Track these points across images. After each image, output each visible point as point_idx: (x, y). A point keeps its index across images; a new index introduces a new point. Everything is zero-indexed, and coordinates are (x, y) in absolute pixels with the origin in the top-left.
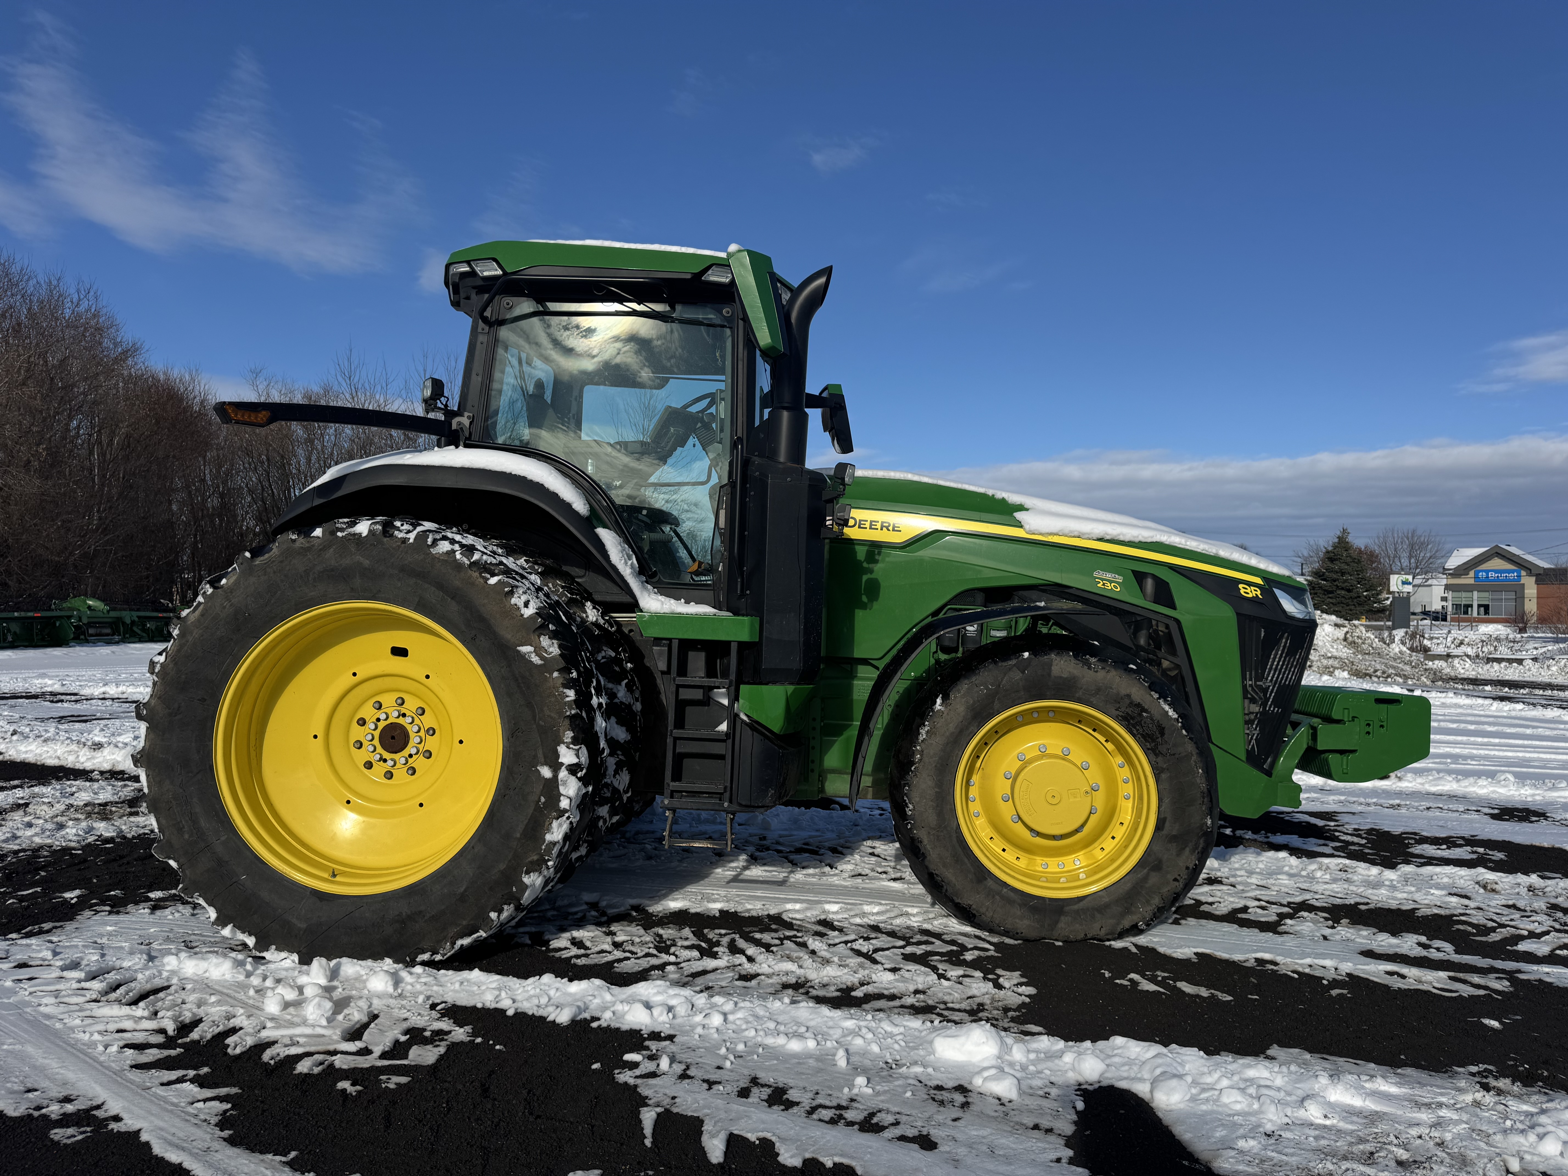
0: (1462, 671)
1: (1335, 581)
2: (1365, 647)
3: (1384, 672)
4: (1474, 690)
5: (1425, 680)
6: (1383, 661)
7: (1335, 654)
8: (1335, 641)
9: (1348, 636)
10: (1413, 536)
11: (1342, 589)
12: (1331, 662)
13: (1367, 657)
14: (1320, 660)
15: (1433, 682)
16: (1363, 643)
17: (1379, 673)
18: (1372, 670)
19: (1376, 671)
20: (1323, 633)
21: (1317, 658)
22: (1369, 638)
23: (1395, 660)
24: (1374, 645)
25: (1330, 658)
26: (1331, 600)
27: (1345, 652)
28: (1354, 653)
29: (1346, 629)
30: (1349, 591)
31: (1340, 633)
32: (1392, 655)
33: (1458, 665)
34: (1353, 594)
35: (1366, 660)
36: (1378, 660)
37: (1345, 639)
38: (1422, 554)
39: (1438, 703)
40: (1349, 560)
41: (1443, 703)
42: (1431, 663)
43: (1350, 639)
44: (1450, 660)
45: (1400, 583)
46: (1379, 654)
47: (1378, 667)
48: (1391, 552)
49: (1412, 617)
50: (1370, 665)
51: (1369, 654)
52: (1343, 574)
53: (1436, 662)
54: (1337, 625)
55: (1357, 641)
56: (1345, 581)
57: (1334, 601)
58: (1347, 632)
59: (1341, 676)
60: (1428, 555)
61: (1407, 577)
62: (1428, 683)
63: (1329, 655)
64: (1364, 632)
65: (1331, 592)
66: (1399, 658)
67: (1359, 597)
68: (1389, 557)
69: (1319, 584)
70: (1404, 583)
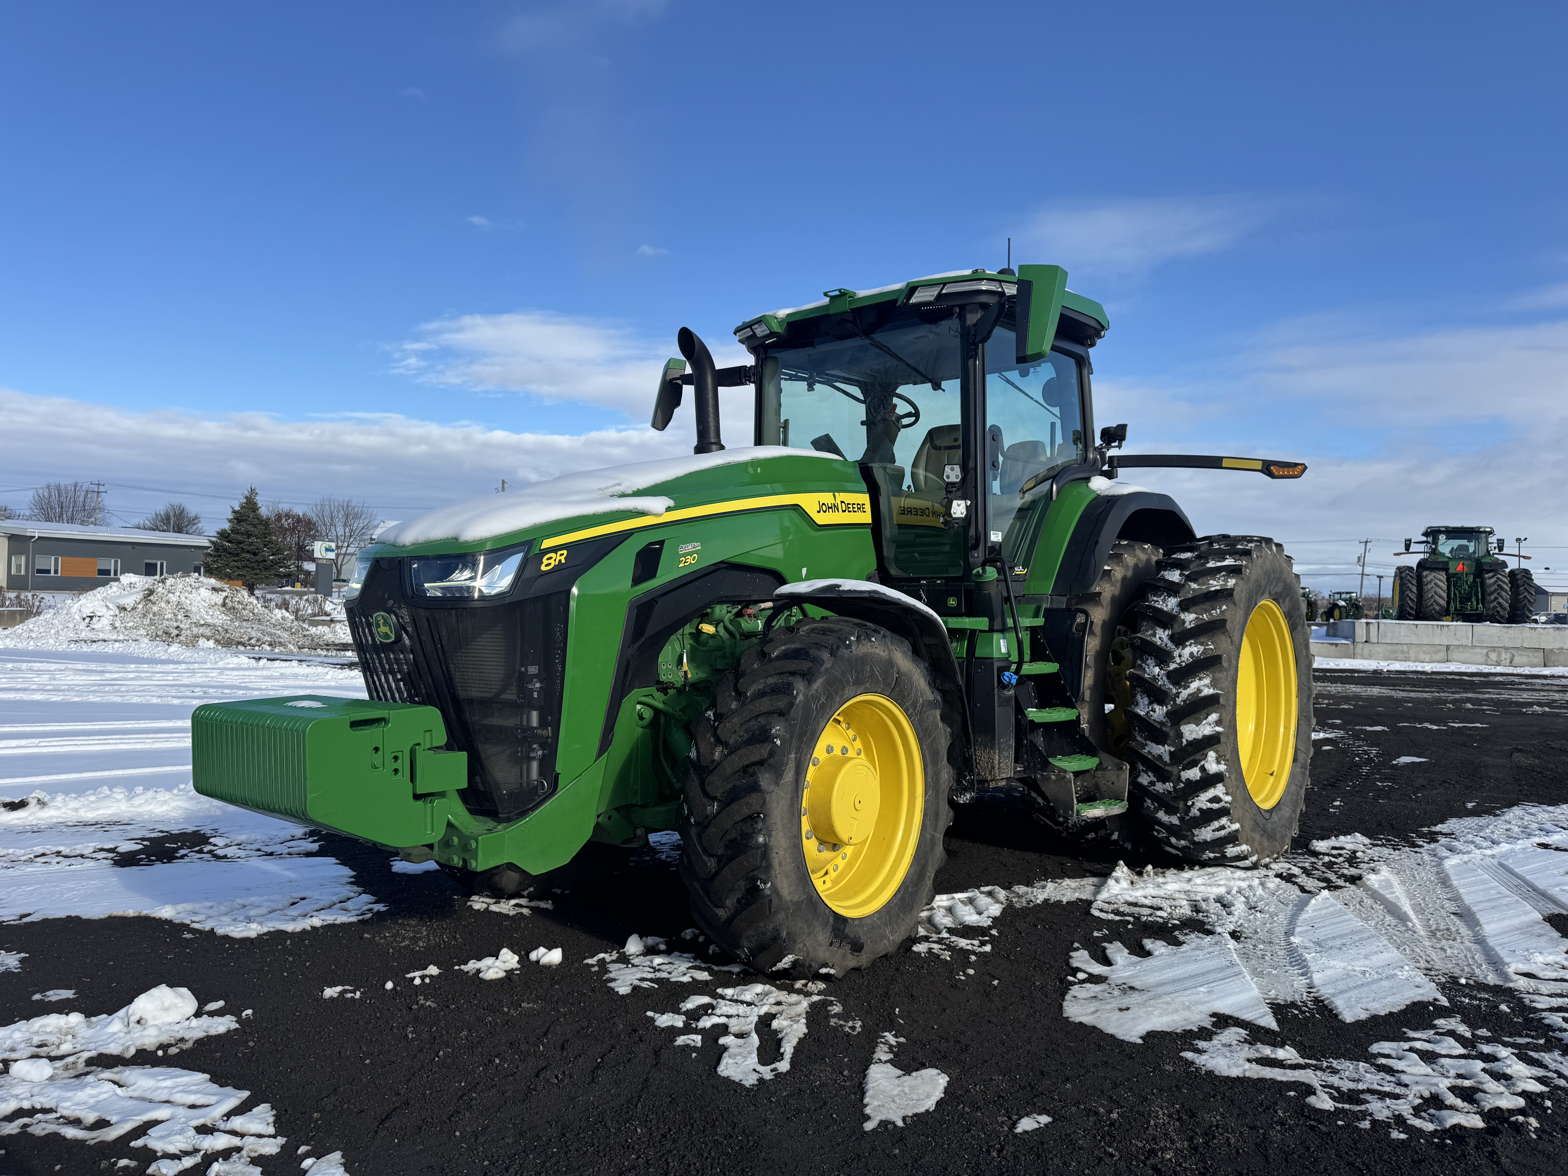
0: (343, 636)
1: (240, 543)
2: (245, 613)
3: (258, 640)
4: (336, 656)
5: (292, 647)
6: (261, 627)
7: (210, 620)
8: (211, 606)
9: (227, 601)
10: (347, 506)
11: (248, 552)
12: (202, 630)
13: (245, 623)
14: (190, 628)
15: (300, 648)
16: (244, 609)
17: (253, 642)
18: (247, 638)
19: (250, 639)
20: (199, 598)
21: (187, 626)
22: (251, 603)
23: (275, 626)
24: (256, 611)
25: (202, 625)
26: (236, 564)
27: (220, 618)
28: (231, 620)
29: (224, 594)
30: (255, 554)
31: (218, 598)
32: (273, 621)
33: (339, 631)
34: (259, 558)
35: (240, 627)
36: (256, 626)
37: (224, 605)
38: (356, 525)
39: (277, 674)
40: (256, 521)
41: (282, 674)
42: (314, 629)
43: (230, 604)
44: (333, 625)
45: (323, 549)
46: (259, 620)
47: (253, 634)
48: (328, 520)
49: (334, 583)
50: (244, 633)
51: (247, 620)
52: (249, 536)
53: (320, 627)
54: (214, 589)
55: (237, 606)
56: (251, 544)
57: (239, 564)
58: (226, 597)
59: (205, 646)
60: (361, 525)
61: (331, 544)
62: (295, 650)
63: (202, 622)
64: (246, 595)
65: (238, 555)
66: (280, 624)
67: (265, 561)
68: (325, 525)
69: (223, 546)
70: (327, 550)
